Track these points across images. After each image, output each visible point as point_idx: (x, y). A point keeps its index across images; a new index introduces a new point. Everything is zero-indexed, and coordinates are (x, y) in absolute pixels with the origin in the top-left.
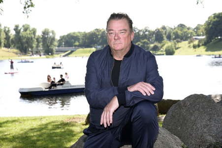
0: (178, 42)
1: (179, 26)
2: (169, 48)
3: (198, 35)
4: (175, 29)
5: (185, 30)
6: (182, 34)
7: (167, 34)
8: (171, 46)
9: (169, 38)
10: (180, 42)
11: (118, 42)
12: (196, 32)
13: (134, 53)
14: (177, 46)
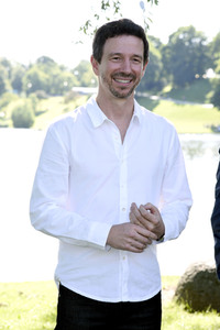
0: (40, 97)
1: (39, 61)
2: (21, 112)
3: (84, 85)
4: (31, 66)
5: (56, 71)
6: (48, 80)
7: (13, 78)
8: (25, 106)
9: (18, 86)
10: (45, 98)
12: (79, 78)
14: (38, 109)
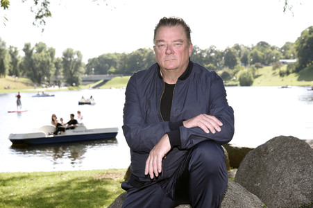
0: (258, 67)
1: (258, 44)
2: (245, 76)
3: (287, 58)
4: (253, 48)
5: (268, 50)
6: (263, 56)
7: (242, 56)
8: (248, 73)
9: (245, 61)
10: (261, 67)
11: (171, 57)
12: (284, 54)
13: (192, 74)
14: (256, 74)
